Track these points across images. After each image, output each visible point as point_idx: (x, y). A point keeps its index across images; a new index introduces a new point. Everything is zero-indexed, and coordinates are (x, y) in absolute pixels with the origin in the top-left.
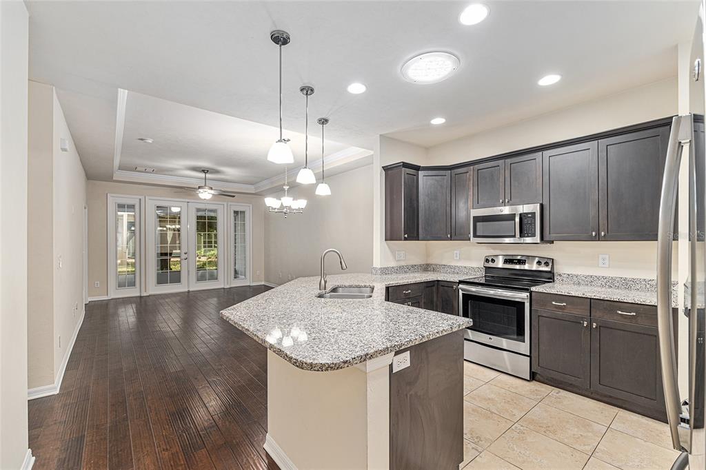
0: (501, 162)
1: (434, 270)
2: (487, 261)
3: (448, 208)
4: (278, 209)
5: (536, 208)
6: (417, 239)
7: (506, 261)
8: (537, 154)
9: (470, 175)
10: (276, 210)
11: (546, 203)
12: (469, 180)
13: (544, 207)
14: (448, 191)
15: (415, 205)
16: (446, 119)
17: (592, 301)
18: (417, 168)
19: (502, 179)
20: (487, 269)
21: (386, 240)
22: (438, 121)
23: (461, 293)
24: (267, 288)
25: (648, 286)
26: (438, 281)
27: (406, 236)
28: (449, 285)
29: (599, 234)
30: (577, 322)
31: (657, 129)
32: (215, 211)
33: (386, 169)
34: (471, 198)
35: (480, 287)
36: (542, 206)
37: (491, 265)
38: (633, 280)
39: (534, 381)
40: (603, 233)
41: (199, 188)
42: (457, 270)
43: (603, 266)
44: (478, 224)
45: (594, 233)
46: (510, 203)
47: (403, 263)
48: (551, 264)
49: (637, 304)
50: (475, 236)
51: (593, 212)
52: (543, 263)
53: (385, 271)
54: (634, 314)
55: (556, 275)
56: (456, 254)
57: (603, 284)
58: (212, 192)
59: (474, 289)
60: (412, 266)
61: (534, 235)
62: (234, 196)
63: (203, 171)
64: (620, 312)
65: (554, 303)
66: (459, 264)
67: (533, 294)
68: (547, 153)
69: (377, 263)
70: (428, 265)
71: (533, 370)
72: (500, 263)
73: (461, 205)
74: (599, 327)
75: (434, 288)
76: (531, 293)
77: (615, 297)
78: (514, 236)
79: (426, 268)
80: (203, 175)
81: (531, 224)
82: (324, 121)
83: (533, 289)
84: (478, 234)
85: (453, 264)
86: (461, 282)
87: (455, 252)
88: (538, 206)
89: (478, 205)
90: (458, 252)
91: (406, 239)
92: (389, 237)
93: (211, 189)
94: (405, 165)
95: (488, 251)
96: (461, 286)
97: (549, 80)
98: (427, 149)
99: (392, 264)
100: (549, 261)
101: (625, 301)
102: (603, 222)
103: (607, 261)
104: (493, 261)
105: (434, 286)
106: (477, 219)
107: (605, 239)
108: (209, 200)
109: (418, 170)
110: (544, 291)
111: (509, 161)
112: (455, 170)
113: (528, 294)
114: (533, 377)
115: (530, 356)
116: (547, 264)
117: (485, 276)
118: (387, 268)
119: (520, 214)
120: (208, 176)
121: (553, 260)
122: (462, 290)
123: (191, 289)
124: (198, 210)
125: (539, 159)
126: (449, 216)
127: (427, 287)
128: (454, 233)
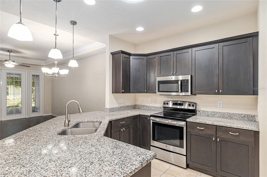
0: (171, 53)
1: (138, 108)
2: (165, 104)
3: (146, 77)
4: (51, 74)
5: (189, 77)
6: (129, 92)
7: (174, 104)
8: (189, 49)
9: (156, 59)
10: (50, 75)
11: (193, 75)
12: (156, 62)
13: (193, 76)
14: (146, 68)
15: (128, 74)
16: (144, 28)
17: (217, 127)
18: (130, 54)
19: (172, 62)
20: (164, 107)
21: (112, 93)
22: (140, 29)
23: (151, 121)
24: (52, 117)
25: (240, 117)
26: (140, 115)
27: (123, 91)
28: (145, 117)
29: (219, 91)
30: (210, 137)
31: (246, 39)
32: (20, 75)
33: (113, 54)
34: (157, 71)
35: (161, 119)
36: (191, 76)
37: (166, 106)
38: (233, 114)
39: (188, 168)
40: (221, 91)
41: (6, 61)
42: (150, 108)
43: (220, 107)
44: (160, 85)
45: (216, 91)
46: (176, 74)
47: (122, 105)
48: (195, 106)
49: (239, 129)
50: (159, 91)
51: (216, 80)
52: (191, 105)
53: (112, 110)
54: (238, 134)
55: (197, 111)
56: (150, 100)
57: (220, 116)
58: (14, 63)
59: (158, 120)
60: (127, 106)
61: (188, 91)
62: (30, 67)
63: (8, 51)
64: (231, 133)
65: (198, 128)
66: (151, 105)
67: (188, 123)
68: (194, 49)
69: (108, 106)
70: (135, 105)
71: (187, 163)
72: (170, 105)
73: (152, 75)
74: (220, 141)
75: (138, 119)
76: (187, 122)
77: (228, 125)
78: (178, 92)
79: (135, 107)
80: (8, 53)
81: (186, 85)
82: (74, 23)
83: (188, 120)
84: (160, 90)
85: (148, 105)
86: (151, 116)
87: (149, 99)
88: (190, 76)
89: (160, 75)
90: (150, 99)
91: (123, 93)
92: (114, 91)
93: (14, 62)
94: (123, 52)
95: (165, 99)
96: (151, 118)
97: (197, 9)
98: (135, 45)
99: (116, 105)
100: (194, 104)
101: (233, 127)
102: (221, 85)
103: (221, 105)
104: (167, 104)
105: (138, 118)
106: (160, 82)
107: (222, 94)
108: (13, 68)
109: (130, 56)
110: (193, 121)
111: (175, 52)
112: (149, 56)
113: (185, 123)
114: (188, 166)
115: (186, 156)
116: (193, 106)
117: (164, 112)
118: (113, 108)
119: (181, 80)
120: (11, 54)
121: (196, 103)
122: (152, 120)
123: (3, 120)
124: (8, 74)
125: (190, 52)
126: (146, 81)
127: (134, 119)
128: (148, 89)
